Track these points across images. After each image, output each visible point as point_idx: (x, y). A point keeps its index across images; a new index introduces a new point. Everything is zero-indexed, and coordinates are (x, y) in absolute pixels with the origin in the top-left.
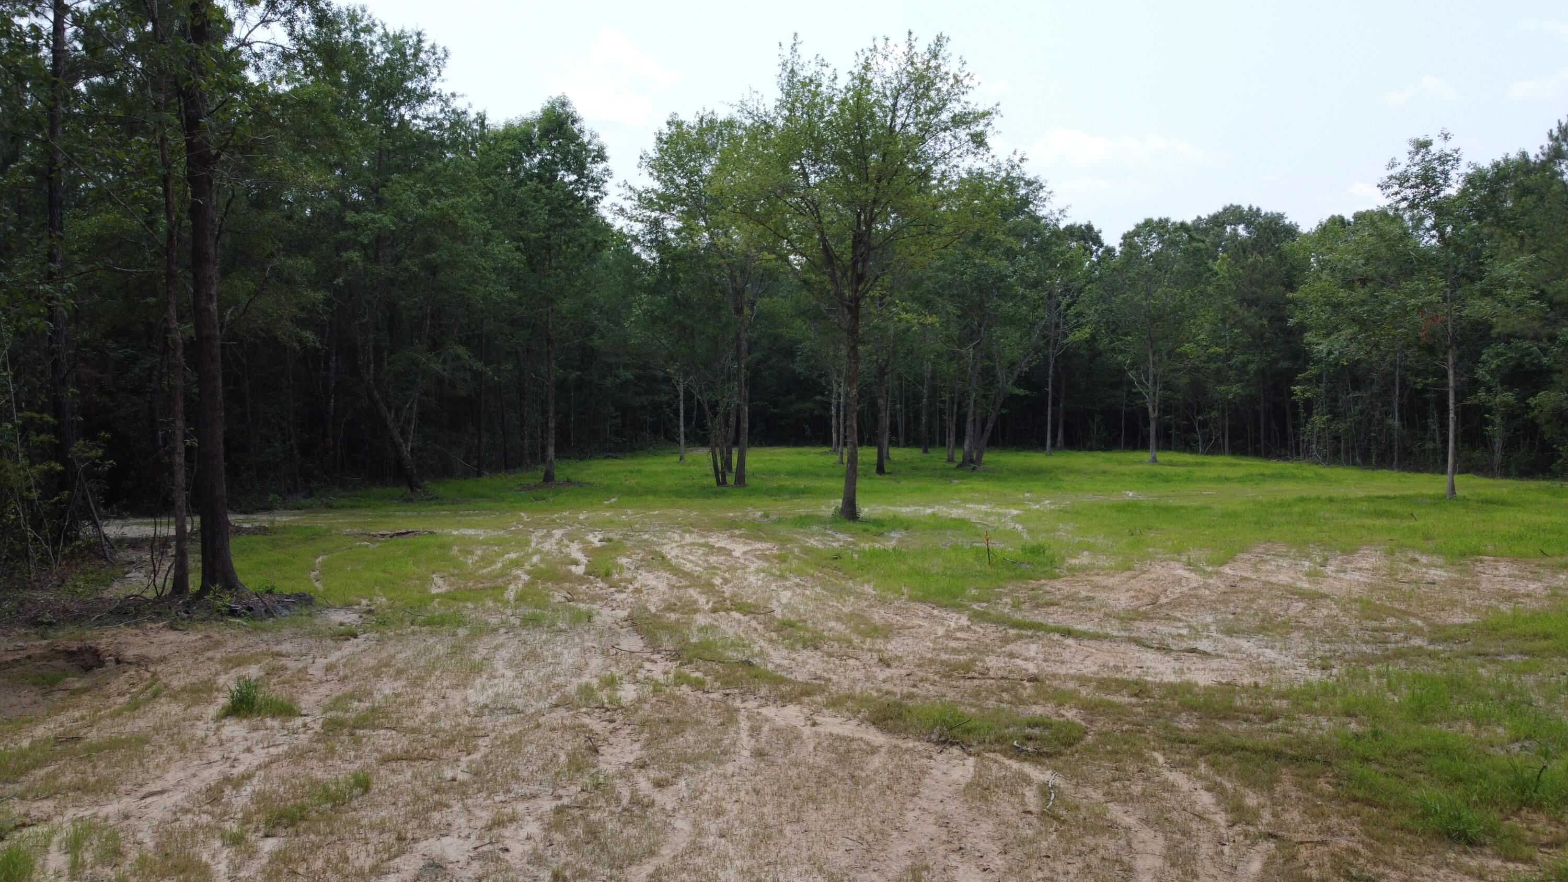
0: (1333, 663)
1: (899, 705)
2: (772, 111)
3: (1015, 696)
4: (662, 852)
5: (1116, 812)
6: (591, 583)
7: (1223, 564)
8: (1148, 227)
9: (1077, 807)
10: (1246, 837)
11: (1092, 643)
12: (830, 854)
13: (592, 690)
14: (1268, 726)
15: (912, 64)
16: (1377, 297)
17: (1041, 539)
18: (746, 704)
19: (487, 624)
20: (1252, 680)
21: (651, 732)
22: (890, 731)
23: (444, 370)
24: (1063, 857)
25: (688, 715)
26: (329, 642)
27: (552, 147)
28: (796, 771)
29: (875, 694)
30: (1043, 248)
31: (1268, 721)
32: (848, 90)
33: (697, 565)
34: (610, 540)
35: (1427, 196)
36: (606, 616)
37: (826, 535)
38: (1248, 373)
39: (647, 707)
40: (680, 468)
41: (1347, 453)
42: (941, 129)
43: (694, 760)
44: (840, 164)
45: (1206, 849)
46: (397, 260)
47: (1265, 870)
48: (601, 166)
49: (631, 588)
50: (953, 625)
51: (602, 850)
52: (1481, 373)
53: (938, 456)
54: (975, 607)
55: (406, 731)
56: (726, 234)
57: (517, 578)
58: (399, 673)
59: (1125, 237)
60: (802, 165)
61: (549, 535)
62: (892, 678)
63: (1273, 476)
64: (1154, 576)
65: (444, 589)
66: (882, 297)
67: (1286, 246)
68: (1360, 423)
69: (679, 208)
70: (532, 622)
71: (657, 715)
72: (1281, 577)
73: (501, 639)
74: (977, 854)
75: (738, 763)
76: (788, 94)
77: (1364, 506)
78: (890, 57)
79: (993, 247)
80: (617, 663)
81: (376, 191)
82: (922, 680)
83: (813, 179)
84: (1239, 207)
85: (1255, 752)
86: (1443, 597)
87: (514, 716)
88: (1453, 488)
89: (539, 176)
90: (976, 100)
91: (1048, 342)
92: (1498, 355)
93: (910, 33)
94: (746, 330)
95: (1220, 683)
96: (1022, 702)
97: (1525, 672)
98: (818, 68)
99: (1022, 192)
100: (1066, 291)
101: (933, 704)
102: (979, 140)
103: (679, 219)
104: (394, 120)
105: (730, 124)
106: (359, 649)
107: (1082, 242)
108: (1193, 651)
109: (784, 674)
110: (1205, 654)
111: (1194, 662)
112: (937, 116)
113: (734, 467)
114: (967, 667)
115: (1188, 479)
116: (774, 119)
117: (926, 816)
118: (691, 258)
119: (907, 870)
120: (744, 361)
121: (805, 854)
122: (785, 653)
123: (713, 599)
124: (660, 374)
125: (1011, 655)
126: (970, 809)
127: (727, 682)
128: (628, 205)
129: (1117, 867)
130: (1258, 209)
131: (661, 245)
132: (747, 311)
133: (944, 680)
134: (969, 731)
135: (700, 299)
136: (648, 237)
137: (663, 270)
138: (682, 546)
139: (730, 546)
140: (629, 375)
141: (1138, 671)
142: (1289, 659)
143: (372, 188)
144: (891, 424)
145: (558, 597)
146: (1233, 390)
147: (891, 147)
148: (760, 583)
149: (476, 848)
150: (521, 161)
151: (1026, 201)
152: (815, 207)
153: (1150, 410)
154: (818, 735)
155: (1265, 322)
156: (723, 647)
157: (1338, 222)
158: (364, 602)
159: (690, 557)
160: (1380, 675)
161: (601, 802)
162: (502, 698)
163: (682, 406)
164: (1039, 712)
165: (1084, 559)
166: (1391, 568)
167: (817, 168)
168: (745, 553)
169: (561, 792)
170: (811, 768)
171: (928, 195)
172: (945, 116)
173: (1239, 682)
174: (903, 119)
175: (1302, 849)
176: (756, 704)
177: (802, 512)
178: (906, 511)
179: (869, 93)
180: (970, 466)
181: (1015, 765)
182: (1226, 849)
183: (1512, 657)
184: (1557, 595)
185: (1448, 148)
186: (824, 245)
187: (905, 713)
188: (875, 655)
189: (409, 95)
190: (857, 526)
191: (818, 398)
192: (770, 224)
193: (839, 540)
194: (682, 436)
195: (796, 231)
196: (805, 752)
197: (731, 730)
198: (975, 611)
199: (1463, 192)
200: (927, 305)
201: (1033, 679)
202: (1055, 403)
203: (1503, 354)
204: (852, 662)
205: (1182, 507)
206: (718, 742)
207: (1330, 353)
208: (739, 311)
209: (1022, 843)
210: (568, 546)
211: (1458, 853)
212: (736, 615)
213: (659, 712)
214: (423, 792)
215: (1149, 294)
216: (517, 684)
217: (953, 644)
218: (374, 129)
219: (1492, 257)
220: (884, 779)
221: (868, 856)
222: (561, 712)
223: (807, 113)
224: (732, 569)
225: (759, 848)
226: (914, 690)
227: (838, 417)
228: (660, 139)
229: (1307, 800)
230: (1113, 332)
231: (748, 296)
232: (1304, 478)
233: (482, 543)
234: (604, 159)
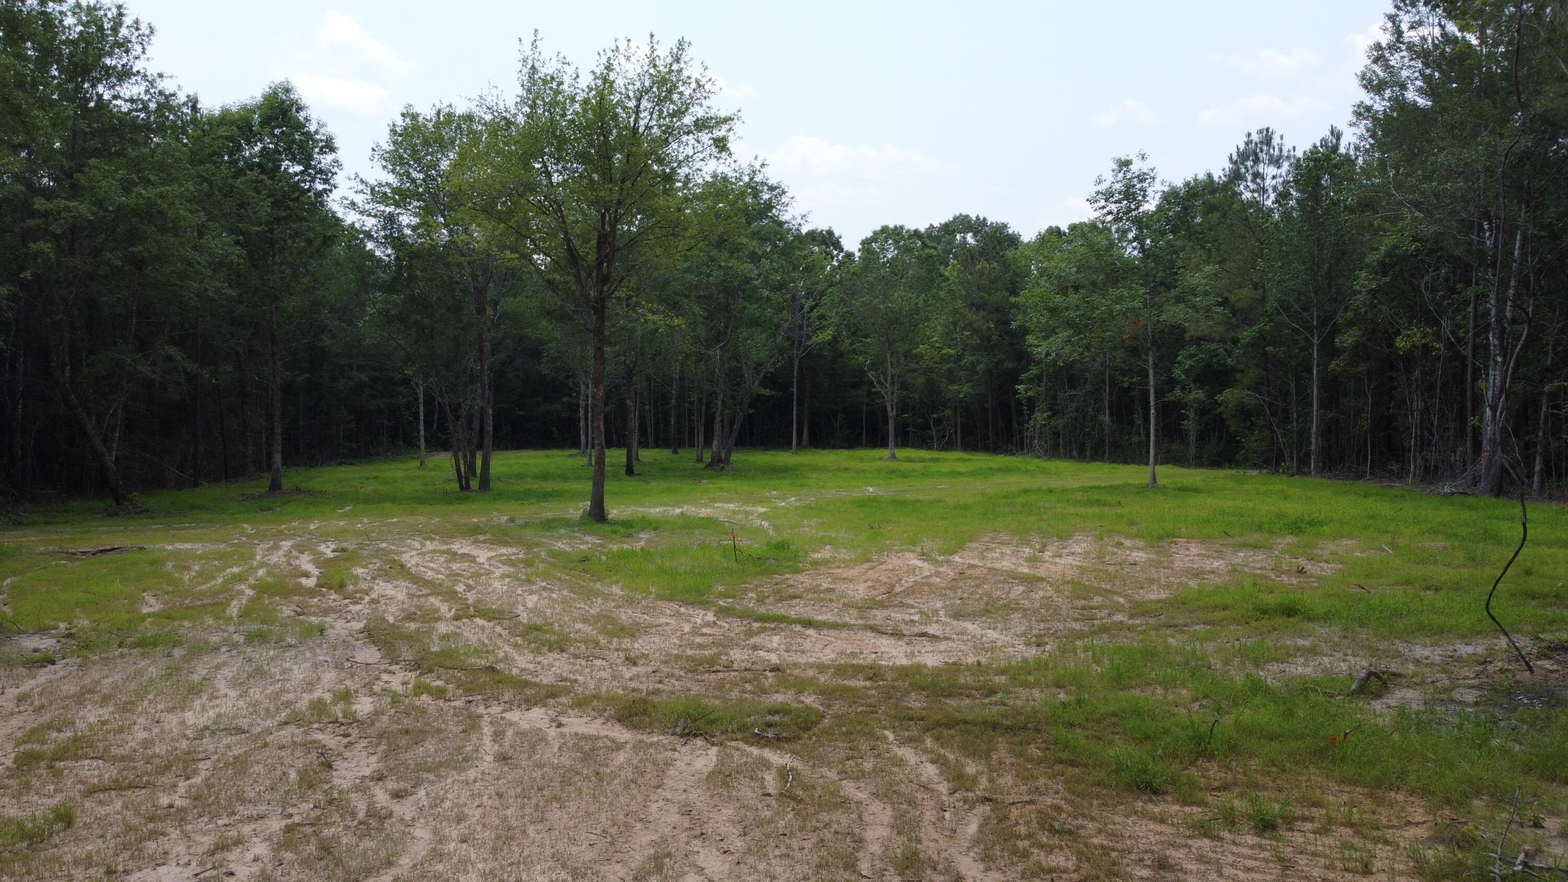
0: (1047, 640)
1: (645, 701)
2: (513, 107)
3: (758, 686)
4: (401, 862)
5: (849, 788)
6: (324, 596)
7: (954, 553)
8: (885, 233)
9: (813, 787)
10: (965, 802)
11: (832, 632)
12: (574, 849)
13: (325, 705)
14: (987, 701)
15: (655, 66)
16: (1088, 302)
17: (786, 535)
18: (489, 710)
19: (207, 642)
20: (976, 659)
21: (389, 744)
22: (635, 727)
23: (154, 373)
24: (799, 834)
25: (429, 724)
26: (22, 670)
27: (274, 135)
28: (539, 773)
29: (621, 692)
30: (787, 251)
31: (988, 696)
32: (591, 89)
33: (438, 572)
34: (344, 550)
35: (1129, 210)
36: (339, 628)
37: (574, 538)
38: (977, 373)
39: (385, 719)
40: (421, 473)
41: (1065, 447)
42: (684, 133)
43: (435, 768)
44: (583, 163)
45: (929, 816)
46: (97, 252)
47: (980, 831)
48: (328, 159)
49: (367, 598)
50: (699, 621)
51: (337, 865)
52: (1177, 372)
53: (687, 457)
54: (721, 603)
55: (115, 760)
56: (466, 231)
57: (241, 593)
58: (105, 699)
59: (863, 243)
60: (543, 162)
61: (277, 547)
62: (638, 675)
63: (1000, 470)
64: (890, 567)
65: (157, 607)
66: (629, 297)
67: (1009, 254)
68: (1076, 419)
69: (415, 203)
70: (257, 638)
71: (396, 726)
72: (1004, 563)
73: (223, 658)
74: (718, 838)
75: (481, 768)
76: (529, 91)
77: (1078, 496)
78: (632, 59)
79: (738, 250)
80: (352, 676)
81: (71, 177)
82: (668, 676)
83: (556, 178)
84: (968, 216)
85: (975, 724)
86: (1142, 576)
87: (238, 737)
88: (1154, 479)
89: (259, 165)
90: (717, 106)
91: (793, 343)
92: (1191, 356)
93: (652, 36)
94: (489, 330)
95: (947, 663)
96: (764, 691)
97: (1206, 640)
98: (560, 66)
99: (766, 196)
100: (809, 294)
101: (679, 697)
102: (721, 145)
103: (416, 215)
104: (91, 99)
105: (469, 118)
106: (58, 676)
107: (824, 247)
108: (924, 635)
109: (529, 678)
110: (935, 638)
111: (925, 646)
112: (680, 120)
113: (478, 471)
114: (712, 661)
115: (925, 474)
116: (515, 115)
117: (670, 806)
118: (430, 255)
119: (650, 859)
120: (487, 362)
121: (548, 851)
122: (530, 657)
123: (455, 607)
124: (396, 375)
125: (755, 648)
126: (712, 796)
127: (470, 689)
128: (359, 199)
129: (849, 839)
130: (985, 219)
131: (396, 241)
132: (489, 311)
133: (690, 675)
134: (712, 722)
135: (439, 298)
136: (382, 233)
137: (399, 267)
138: (423, 554)
139: (474, 552)
140: (363, 377)
141: (873, 656)
142: (1008, 639)
143: (65, 173)
144: (640, 424)
145: (287, 611)
146: (962, 390)
147: (634, 149)
148: (505, 588)
149: (196, 875)
150: (239, 148)
151: (769, 206)
152: (558, 206)
153: (889, 409)
154: (562, 735)
155: (992, 326)
156: (465, 654)
157: (1055, 232)
158: (62, 626)
159: (432, 565)
160: (1086, 649)
161: (336, 818)
162: (224, 719)
163: (422, 409)
164: (779, 700)
165: (826, 553)
166: (1100, 552)
167: (560, 167)
168: (489, 559)
169: (291, 810)
170: (555, 768)
171: (674, 197)
172: (688, 120)
173: (964, 661)
174: (646, 121)
175: (1013, 809)
176: (499, 709)
177: (550, 515)
178: (655, 511)
179: (611, 94)
180: (719, 465)
181: (755, 751)
182: (947, 815)
183: (1197, 628)
184: (1236, 571)
185: (1145, 167)
186: (568, 245)
187: (650, 709)
188: (622, 654)
189: (107, 72)
190: (606, 528)
191: (565, 399)
192: (512, 223)
193: (587, 543)
194: (422, 440)
195: (539, 230)
196: (550, 753)
197: (474, 737)
198: (721, 607)
199: (1160, 208)
200: (675, 306)
201: (776, 669)
202: (800, 403)
203: (1196, 356)
204: (598, 662)
205: (917, 501)
206: (459, 749)
207: (1048, 354)
208: (481, 310)
209: (760, 823)
210: (297, 558)
211: (1145, 803)
212: (480, 621)
213: (397, 723)
214: (136, 821)
215: (886, 298)
216: (241, 703)
217: (699, 640)
218: (66, 108)
219: (1184, 267)
220: (628, 773)
221: (612, 849)
222: (291, 729)
223: (549, 111)
224: (476, 575)
225: (502, 850)
226: (660, 686)
227: (586, 419)
228: (394, 131)
229: (1019, 764)
230: (854, 334)
231: (490, 295)
232: (1028, 471)
233: (200, 557)
234: (333, 149)
